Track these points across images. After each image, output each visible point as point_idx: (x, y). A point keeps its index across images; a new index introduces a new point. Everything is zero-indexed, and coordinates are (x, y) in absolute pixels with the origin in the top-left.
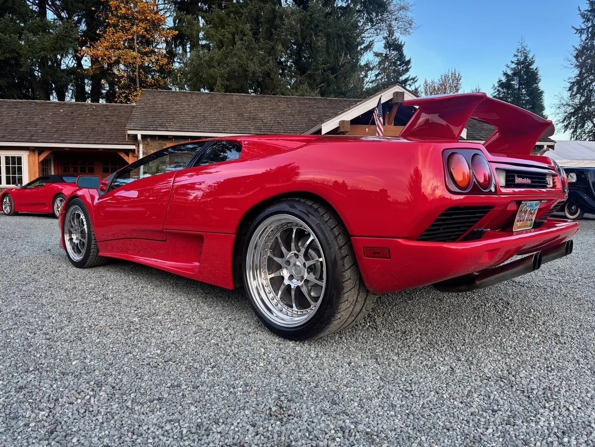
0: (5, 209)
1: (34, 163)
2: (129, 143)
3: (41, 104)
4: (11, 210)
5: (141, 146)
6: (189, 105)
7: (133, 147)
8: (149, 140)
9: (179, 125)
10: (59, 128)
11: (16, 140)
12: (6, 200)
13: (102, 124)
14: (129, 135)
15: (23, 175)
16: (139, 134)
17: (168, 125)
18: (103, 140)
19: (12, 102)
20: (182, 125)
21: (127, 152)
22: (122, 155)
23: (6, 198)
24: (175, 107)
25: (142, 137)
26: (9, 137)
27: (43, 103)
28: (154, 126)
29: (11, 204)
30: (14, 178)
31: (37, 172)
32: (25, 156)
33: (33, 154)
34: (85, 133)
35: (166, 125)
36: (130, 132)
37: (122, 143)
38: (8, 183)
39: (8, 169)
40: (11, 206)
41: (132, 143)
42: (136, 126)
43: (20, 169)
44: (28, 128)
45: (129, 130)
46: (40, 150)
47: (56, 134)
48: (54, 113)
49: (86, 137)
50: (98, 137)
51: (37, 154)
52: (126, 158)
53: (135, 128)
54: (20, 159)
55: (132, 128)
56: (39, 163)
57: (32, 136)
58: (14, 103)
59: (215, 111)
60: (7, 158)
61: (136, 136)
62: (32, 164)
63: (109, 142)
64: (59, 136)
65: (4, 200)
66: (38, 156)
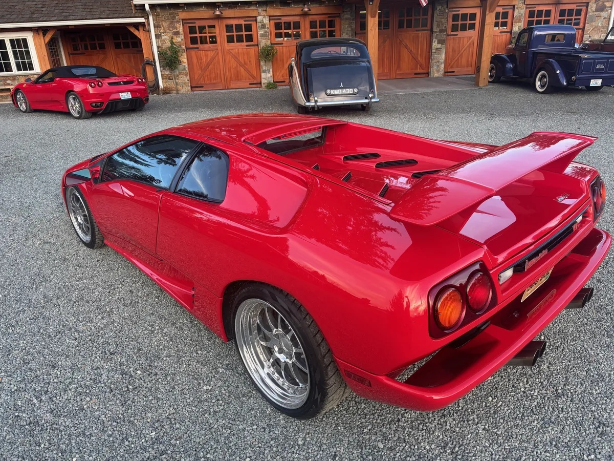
0: (21, 106)
1: (41, 46)
2: (137, 15)
4: (26, 107)
5: (151, 18)
7: (142, 20)
8: (158, 10)
11: (16, 21)
12: (20, 96)
14: (135, 5)
15: (32, 60)
16: (146, 3)
18: (108, 12)
21: (136, 26)
22: (132, 30)
23: (19, 94)
25: (149, 7)
26: (9, 16)
29: (25, 100)
30: (24, 63)
31: (46, 54)
32: (29, 37)
33: (37, 35)
34: (88, 4)
36: (136, 1)
37: (129, 15)
38: (19, 68)
39: (15, 53)
40: (25, 103)
41: (140, 15)
43: (28, 52)
46: (45, 30)
47: (58, 8)
49: (88, 10)
50: (103, 9)
51: (41, 34)
52: (136, 33)
54: (25, 40)
56: (46, 45)
57: (33, 13)
60: (12, 41)
61: (143, 5)
62: (39, 47)
64: (61, 11)
65: (18, 97)
66: (44, 37)
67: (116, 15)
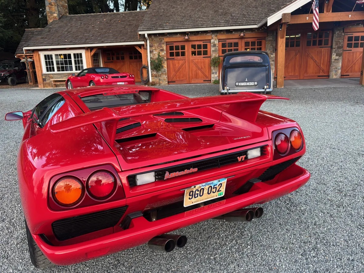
1: (88, 57)
2: (141, 40)
3: (94, 16)
5: (148, 42)
6: (182, 8)
7: (143, 43)
8: (153, 37)
9: (172, 24)
10: (101, 33)
11: (77, 44)
13: (127, 27)
14: (140, 35)
15: (83, 65)
16: (146, 33)
17: (165, 25)
18: (125, 39)
19: (79, 16)
20: (174, 24)
21: (140, 46)
22: (138, 48)
23: (69, 82)
24: (172, 10)
25: (148, 36)
26: (74, 41)
27: (95, 15)
28: (156, 27)
30: (79, 66)
31: (91, 62)
32: (83, 52)
33: (87, 51)
34: (116, 34)
35: (164, 25)
36: (140, 33)
38: (76, 70)
39: (75, 61)
41: (142, 40)
42: (144, 28)
43: (82, 61)
44: (85, 35)
45: (140, 31)
46: (91, 49)
47: (99, 37)
48: (101, 22)
49: (115, 38)
50: (123, 37)
51: (89, 51)
52: (139, 50)
53: (144, 30)
54: (81, 54)
55: (142, 30)
56: (91, 57)
57: (86, 40)
58: (80, 17)
59: (199, 10)
60: (74, 54)
61: (144, 35)
63: (128, 41)
64: (101, 39)
66: (91, 52)
67: (129, 40)
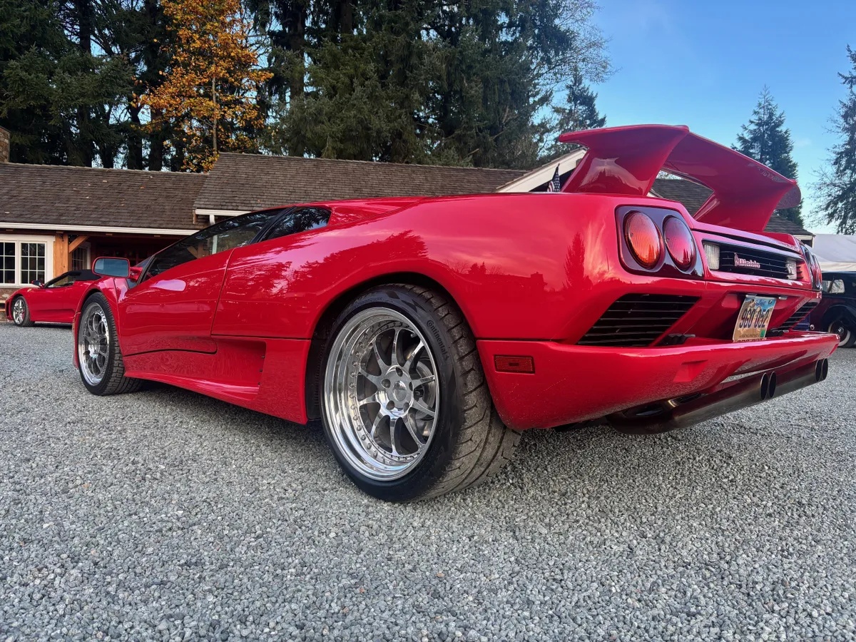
0: (16, 317)
1: (62, 254)
3: (77, 171)
4: (24, 318)
6: (285, 176)
9: (270, 203)
10: (99, 206)
11: (37, 221)
12: (19, 304)
13: (161, 200)
14: (197, 216)
15: (45, 271)
16: (212, 214)
17: (254, 202)
19: (36, 167)
20: (273, 203)
23: (19, 302)
24: (265, 178)
25: (215, 220)
26: (28, 216)
27: (79, 170)
28: (234, 204)
29: (25, 309)
30: (33, 274)
31: (67, 266)
32: (49, 243)
33: (61, 240)
34: (136, 212)
35: (252, 202)
36: (199, 212)
37: (187, 227)
38: (24, 281)
39: (24, 261)
40: (24, 313)
41: (201, 227)
42: (208, 203)
43: (42, 262)
44: (56, 205)
45: (198, 208)
46: (72, 236)
47: (95, 213)
48: (94, 184)
49: (136, 218)
50: (154, 218)
51: (66, 241)
53: (207, 207)
54: (42, 247)
55: (203, 206)
56: (69, 253)
57: (61, 215)
58: (38, 170)
59: (323, 184)
60: (24, 246)
61: (208, 217)
62: (59, 255)
63: (170, 226)
64: (99, 216)
65: (16, 305)
66: (69, 244)
